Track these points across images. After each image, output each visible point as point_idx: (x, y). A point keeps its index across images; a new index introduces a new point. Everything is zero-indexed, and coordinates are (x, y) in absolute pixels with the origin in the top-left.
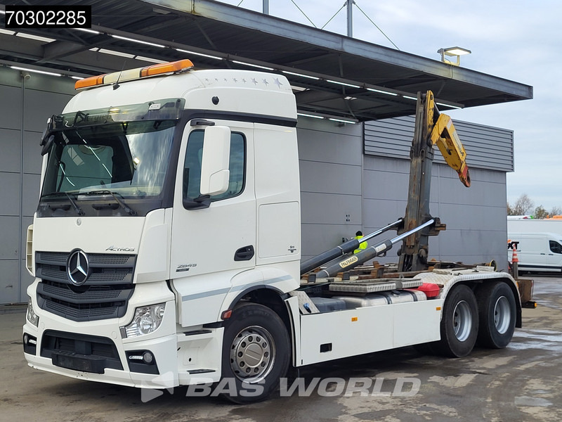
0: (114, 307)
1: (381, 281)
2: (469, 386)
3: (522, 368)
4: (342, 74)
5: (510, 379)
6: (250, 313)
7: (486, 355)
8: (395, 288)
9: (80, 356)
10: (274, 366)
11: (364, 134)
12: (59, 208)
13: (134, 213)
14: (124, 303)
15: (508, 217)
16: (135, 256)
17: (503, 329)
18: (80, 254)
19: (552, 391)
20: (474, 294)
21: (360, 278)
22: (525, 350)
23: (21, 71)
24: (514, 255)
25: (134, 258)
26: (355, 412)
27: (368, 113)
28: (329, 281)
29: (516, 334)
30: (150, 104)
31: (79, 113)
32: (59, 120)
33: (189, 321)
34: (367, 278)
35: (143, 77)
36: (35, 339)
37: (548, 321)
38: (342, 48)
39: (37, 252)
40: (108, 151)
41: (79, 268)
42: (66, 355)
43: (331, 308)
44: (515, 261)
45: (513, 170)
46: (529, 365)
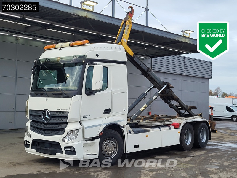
0: (60, 131)
1: (157, 122)
2: (189, 161)
3: (210, 155)
4: (143, 40)
5: (205, 159)
6: (109, 133)
7: (197, 150)
8: (162, 124)
9: (47, 149)
10: (117, 153)
11: (152, 63)
12: (39, 94)
13: (67, 96)
14: (63, 129)
15: (210, 96)
16: (68, 112)
17: (204, 141)
18: (47, 111)
19: (219, 163)
20: (193, 127)
21: (149, 121)
22: (212, 149)
23: (16, 37)
24: (211, 112)
25: (67, 113)
26: (147, 169)
27: (154, 55)
28: (138, 122)
29: (208, 143)
30: (74, 57)
31: (47, 59)
32: (39, 61)
33: (87, 136)
34: (152, 120)
35: (71, 46)
36: (29, 142)
37: (222, 138)
38: (144, 31)
39: (30, 110)
40: (56, 72)
41: (47, 116)
42: (41, 148)
43: (139, 132)
44: (212, 114)
45: (211, 78)
46: (212, 154)
